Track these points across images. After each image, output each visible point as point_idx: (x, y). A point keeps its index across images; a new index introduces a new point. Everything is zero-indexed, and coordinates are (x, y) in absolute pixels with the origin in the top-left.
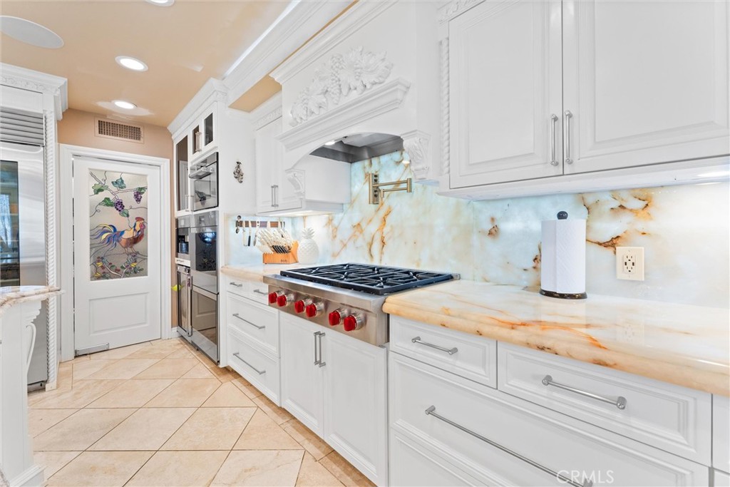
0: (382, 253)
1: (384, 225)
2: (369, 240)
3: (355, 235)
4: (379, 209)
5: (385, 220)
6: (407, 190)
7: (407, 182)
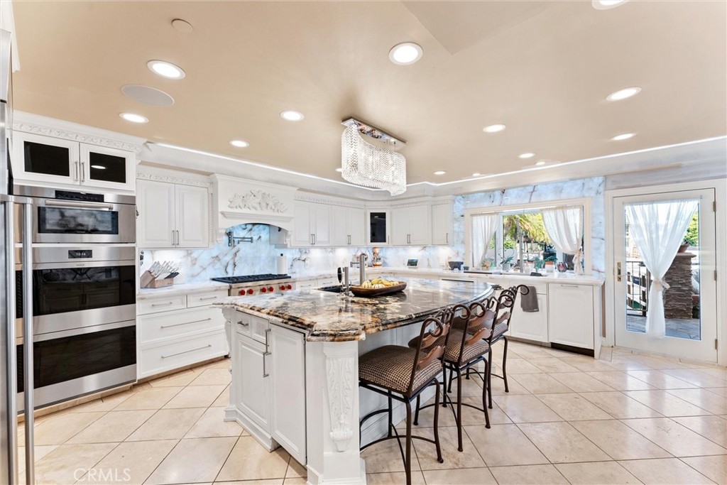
0: (234, 270)
1: (236, 256)
2: (225, 264)
3: (214, 263)
4: (232, 249)
6: (252, 241)
7: (251, 238)
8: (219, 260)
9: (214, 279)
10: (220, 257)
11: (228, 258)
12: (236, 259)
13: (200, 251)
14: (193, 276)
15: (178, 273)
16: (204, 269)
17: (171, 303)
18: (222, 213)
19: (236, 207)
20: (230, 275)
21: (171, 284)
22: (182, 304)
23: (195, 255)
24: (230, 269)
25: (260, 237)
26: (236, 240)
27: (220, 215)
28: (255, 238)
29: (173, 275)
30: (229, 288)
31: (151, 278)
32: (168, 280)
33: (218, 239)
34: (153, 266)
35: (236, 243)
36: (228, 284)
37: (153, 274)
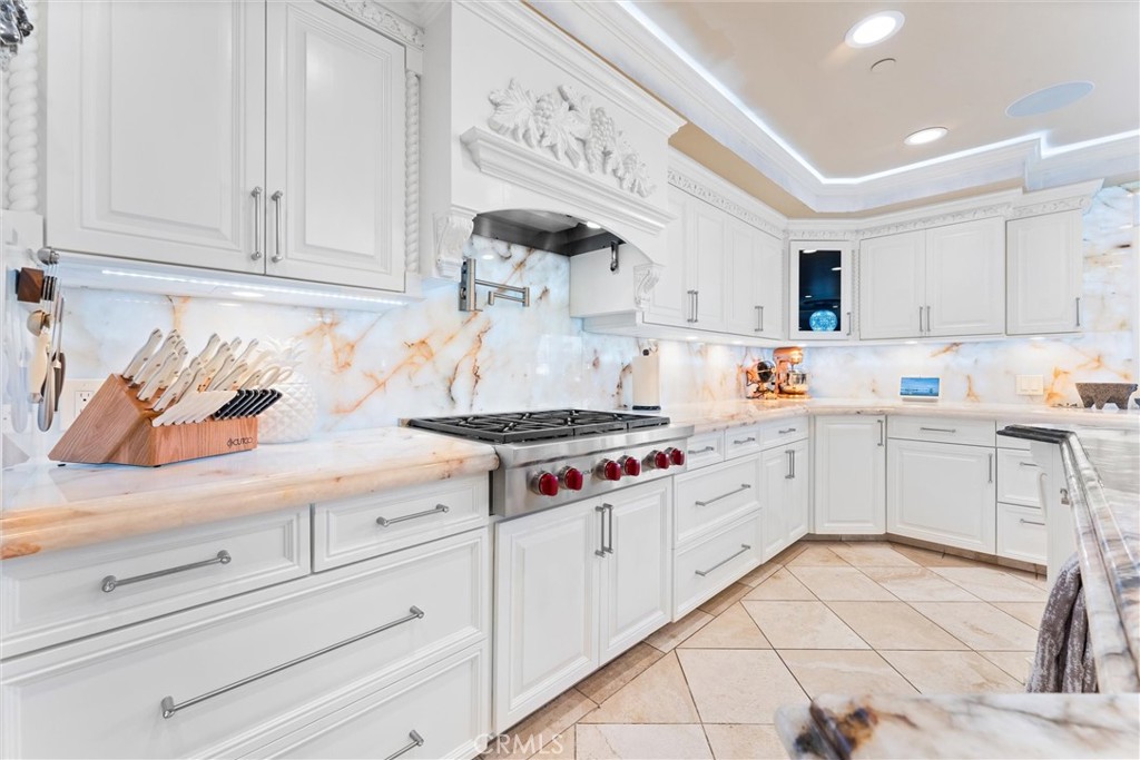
0: (474, 393)
1: (479, 347)
2: (446, 371)
3: (412, 363)
4: (469, 320)
5: (481, 341)
6: (525, 302)
7: (524, 291)
8: (430, 356)
9: (412, 424)
10: (434, 344)
11: (456, 352)
12: (482, 355)
13: (366, 319)
14: (340, 410)
15: (275, 396)
16: (382, 385)
17: (223, 557)
18: (466, 144)
19: (514, 133)
20: (462, 410)
21: (244, 444)
22: (288, 552)
23: (347, 330)
24: (462, 386)
25: (546, 291)
26: (483, 291)
27: (456, 151)
28: (534, 292)
29: (250, 403)
30: (492, 464)
31: (135, 413)
32: (232, 426)
33: (443, 257)
34: (143, 356)
35: (482, 299)
36: (487, 448)
37: (144, 394)
